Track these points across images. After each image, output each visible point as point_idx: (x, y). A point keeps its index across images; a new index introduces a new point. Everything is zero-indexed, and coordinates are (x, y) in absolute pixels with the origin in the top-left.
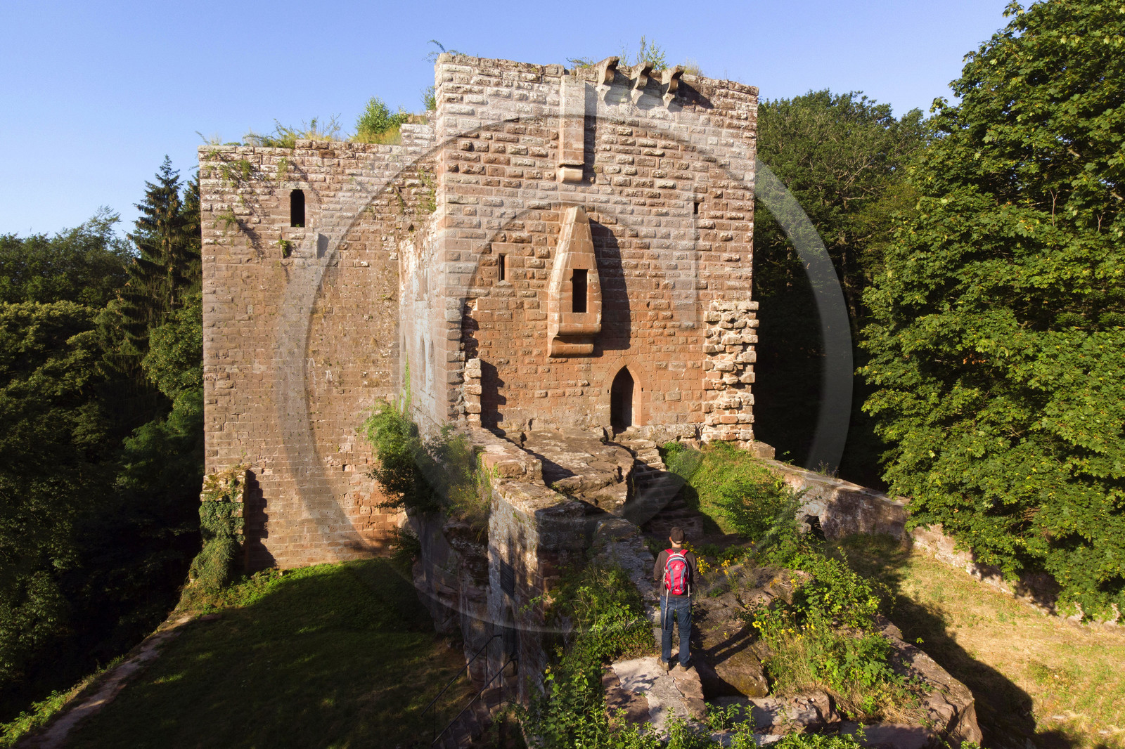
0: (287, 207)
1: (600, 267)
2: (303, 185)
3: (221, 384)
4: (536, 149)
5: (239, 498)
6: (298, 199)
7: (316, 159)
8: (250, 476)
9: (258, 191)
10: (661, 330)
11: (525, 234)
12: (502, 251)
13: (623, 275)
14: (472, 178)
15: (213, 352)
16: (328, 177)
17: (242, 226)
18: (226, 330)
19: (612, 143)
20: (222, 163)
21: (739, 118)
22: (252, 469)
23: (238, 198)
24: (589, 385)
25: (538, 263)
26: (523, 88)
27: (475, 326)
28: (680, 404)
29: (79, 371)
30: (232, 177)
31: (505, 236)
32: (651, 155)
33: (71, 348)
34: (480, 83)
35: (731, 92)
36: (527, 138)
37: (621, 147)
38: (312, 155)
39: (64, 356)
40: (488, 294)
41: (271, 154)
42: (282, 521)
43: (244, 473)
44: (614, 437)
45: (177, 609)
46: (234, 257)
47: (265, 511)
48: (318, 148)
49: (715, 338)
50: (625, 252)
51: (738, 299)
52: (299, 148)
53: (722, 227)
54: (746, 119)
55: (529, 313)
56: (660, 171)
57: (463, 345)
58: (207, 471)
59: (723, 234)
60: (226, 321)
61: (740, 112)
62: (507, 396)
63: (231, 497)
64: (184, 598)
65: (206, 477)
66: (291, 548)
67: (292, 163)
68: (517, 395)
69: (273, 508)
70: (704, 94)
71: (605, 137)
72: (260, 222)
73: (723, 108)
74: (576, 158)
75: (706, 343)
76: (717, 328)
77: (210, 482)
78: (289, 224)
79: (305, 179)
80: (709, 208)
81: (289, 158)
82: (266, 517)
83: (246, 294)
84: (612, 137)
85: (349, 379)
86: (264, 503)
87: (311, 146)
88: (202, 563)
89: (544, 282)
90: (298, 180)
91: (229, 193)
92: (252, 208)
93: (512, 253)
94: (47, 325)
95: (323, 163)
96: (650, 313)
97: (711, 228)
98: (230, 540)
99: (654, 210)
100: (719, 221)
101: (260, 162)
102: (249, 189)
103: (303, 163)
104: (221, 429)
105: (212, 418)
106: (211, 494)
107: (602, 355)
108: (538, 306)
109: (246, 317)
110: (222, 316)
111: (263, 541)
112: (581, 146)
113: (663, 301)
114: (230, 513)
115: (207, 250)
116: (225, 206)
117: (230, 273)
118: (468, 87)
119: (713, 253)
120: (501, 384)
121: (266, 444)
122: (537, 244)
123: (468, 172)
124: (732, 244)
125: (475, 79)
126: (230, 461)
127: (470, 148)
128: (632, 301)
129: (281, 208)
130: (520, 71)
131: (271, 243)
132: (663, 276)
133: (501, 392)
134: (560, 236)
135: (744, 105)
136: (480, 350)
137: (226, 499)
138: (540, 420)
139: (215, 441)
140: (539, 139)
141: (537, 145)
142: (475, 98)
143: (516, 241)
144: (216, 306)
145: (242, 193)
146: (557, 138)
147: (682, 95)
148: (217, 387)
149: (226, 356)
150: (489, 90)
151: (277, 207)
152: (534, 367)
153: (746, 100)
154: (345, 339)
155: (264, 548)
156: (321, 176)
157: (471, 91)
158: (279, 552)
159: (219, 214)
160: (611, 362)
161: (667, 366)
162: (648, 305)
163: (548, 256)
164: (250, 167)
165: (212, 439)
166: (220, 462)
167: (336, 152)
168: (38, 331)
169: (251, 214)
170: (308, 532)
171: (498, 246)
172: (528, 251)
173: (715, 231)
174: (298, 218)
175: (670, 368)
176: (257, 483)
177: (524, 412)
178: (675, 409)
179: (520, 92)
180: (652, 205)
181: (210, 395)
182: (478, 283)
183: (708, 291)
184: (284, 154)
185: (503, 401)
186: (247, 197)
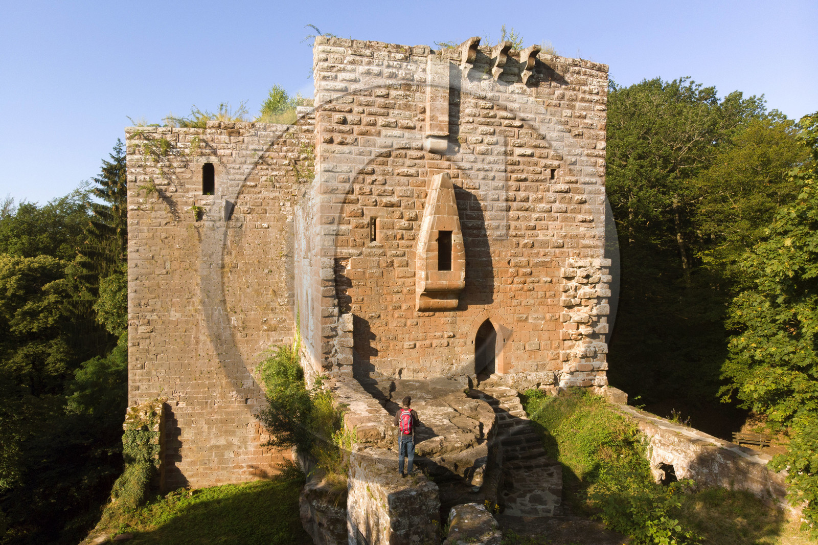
0: (199, 178)
1: (464, 228)
2: (213, 160)
3: (142, 329)
4: (405, 122)
5: (156, 427)
6: (209, 171)
7: (224, 137)
8: (167, 408)
9: (175, 165)
10: (521, 286)
11: (394, 199)
12: (373, 214)
13: (485, 235)
14: (345, 149)
15: (137, 301)
16: (234, 152)
17: (162, 195)
18: (147, 283)
19: (475, 116)
20: (145, 142)
21: (591, 93)
22: (168, 402)
23: (158, 171)
24: (454, 336)
25: (407, 225)
26: (392, 67)
27: (349, 283)
28: (540, 353)
29: (51, 313)
30: (153, 153)
31: (376, 201)
32: (511, 126)
33: (46, 293)
34: (352, 62)
35: (583, 70)
36: (396, 112)
37: (483, 120)
38: (221, 133)
39: (40, 300)
40: (361, 254)
41: (186, 134)
42: (193, 447)
43: (161, 406)
44: (479, 384)
45: (96, 528)
46: (154, 221)
47: (179, 438)
48: (225, 128)
49: (572, 292)
50: (487, 215)
51: (592, 257)
52: (210, 128)
53: (577, 191)
54: (598, 93)
55: (398, 271)
56: (519, 141)
57: (336, 301)
58: (130, 403)
59: (577, 197)
60: (148, 275)
61: (592, 87)
62: (378, 348)
63: (149, 426)
64: (105, 516)
65: (129, 409)
66: (201, 470)
67: (204, 141)
68: (388, 347)
69: (186, 436)
70: (559, 71)
71: (468, 111)
72: (176, 191)
73: (576, 84)
74: (441, 130)
75: (563, 297)
76: (573, 283)
77: (132, 413)
78: (201, 193)
79: (215, 153)
80: (565, 175)
81: (201, 137)
82: (180, 444)
83: (163, 252)
84: (475, 111)
85: (252, 325)
86: (178, 432)
87: (219, 126)
88: (123, 484)
89: (412, 242)
90: (209, 155)
91: (150, 166)
92: (170, 179)
93: (382, 216)
94: (27, 275)
95: (230, 140)
96: (511, 270)
97: (566, 192)
98: (148, 465)
99: (514, 176)
100: (574, 185)
101: (177, 140)
102: (167, 163)
103: (213, 140)
104: (142, 367)
105: (134, 358)
106: (132, 424)
107: (466, 309)
108: (407, 265)
109: (164, 271)
110: (143, 271)
111: (177, 464)
112: (446, 118)
113: (523, 259)
114: (148, 441)
115: (131, 215)
116: (147, 178)
117: (151, 235)
118: (342, 66)
119: (568, 215)
120: (373, 337)
121: (181, 380)
122: (406, 208)
123: (342, 143)
124: (586, 206)
125: (349, 58)
126: (150, 395)
127: (344, 122)
128: (495, 259)
129: (194, 179)
130: (389, 52)
131: (186, 209)
132: (523, 236)
133: (373, 344)
134: (427, 200)
135: (595, 81)
136: (353, 306)
137: (145, 428)
138: (409, 369)
139: (137, 378)
140: (408, 113)
141: (405, 118)
142: (348, 76)
143: (386, 206)
144: (139, 262)
145: (162, 167)
146: (424, 112)
147: (539, 72)
148: (139, 331)
149: (147, 305)
150: (361, 69)
151: (191, 178)
152: (403, 320)
153: (597, 77)
154: (248, 290)
155: (178, 470)
156: (229, 152)
157: (344, 70)
158: (191, 473)
159: (142, 184)
160: (475, 315)
161: (527, 318)
162: (509, 263)
163: (416, 219)
164: (168, 144)
165: (134, 376)
166: (141, 396)
167: (241, 131)
168: (20, 279)
169: (169, 184)
170: (216, 456)
171: (370, 210)
172: (398, 214)
173: (570, 195)
174: (208, 187)
175: (530, 321)
176: (173, 414)
177: (394, 363)
178: (535, 358)
179: (390, 70)
180: (512, 172)
181: (133, 339)
182: (351, 244)
183: (565, 249)
184: (197, 133)
185: (375, 352)
186: (166, 170)
